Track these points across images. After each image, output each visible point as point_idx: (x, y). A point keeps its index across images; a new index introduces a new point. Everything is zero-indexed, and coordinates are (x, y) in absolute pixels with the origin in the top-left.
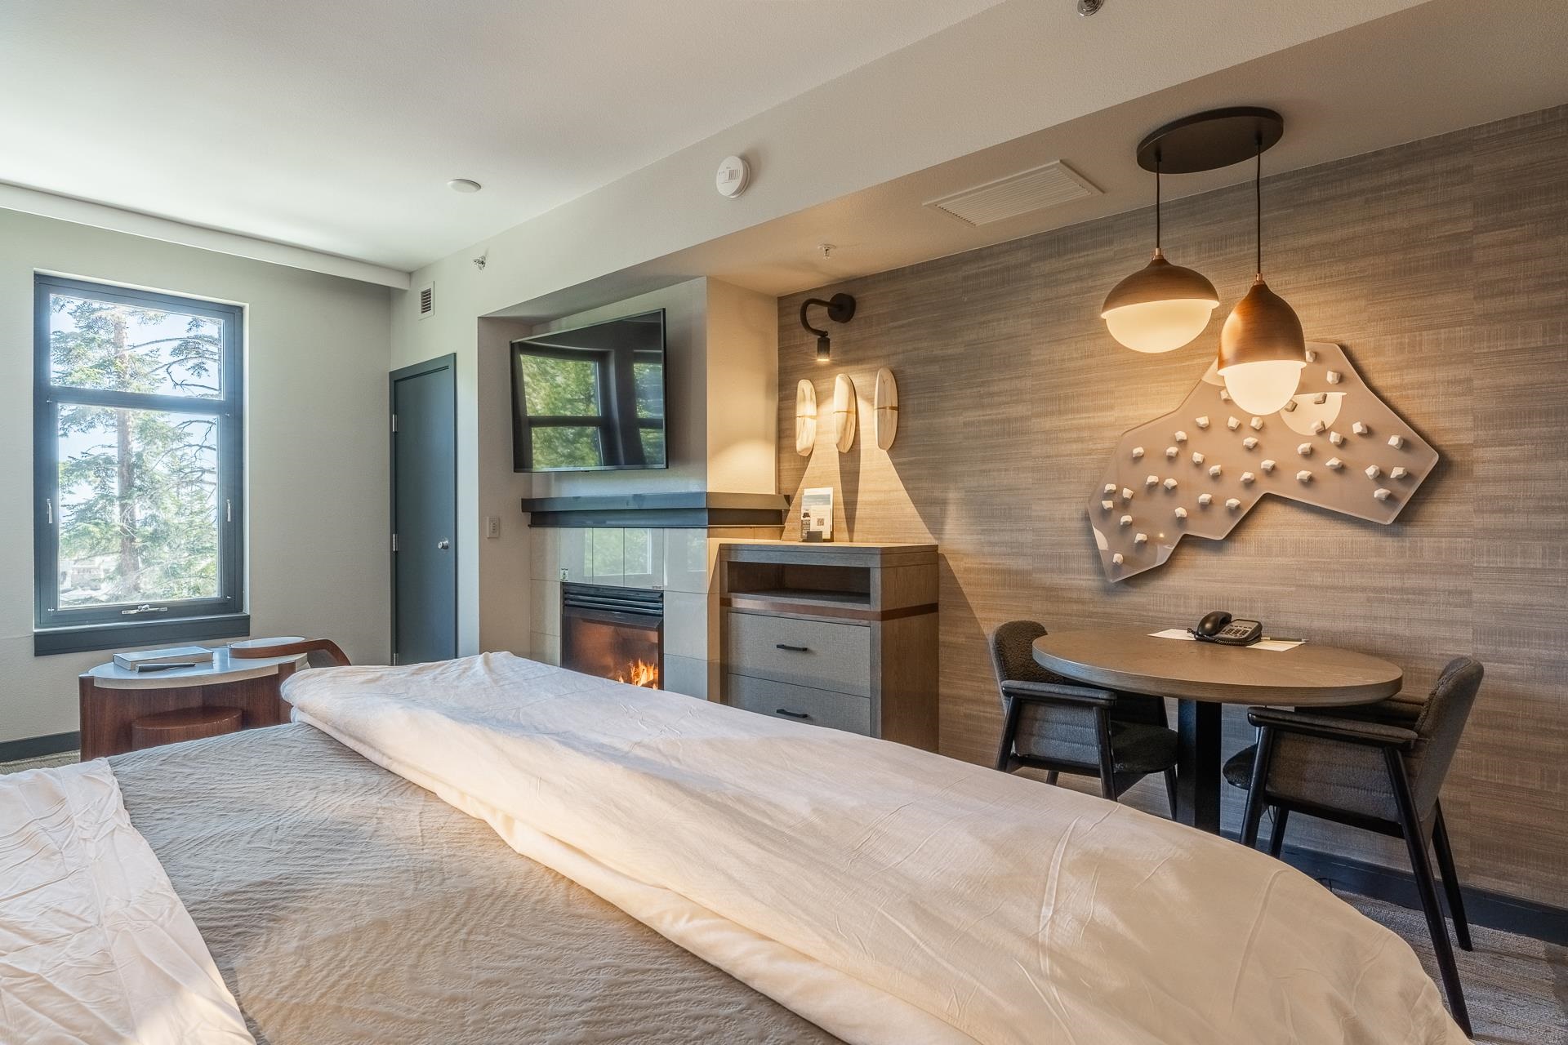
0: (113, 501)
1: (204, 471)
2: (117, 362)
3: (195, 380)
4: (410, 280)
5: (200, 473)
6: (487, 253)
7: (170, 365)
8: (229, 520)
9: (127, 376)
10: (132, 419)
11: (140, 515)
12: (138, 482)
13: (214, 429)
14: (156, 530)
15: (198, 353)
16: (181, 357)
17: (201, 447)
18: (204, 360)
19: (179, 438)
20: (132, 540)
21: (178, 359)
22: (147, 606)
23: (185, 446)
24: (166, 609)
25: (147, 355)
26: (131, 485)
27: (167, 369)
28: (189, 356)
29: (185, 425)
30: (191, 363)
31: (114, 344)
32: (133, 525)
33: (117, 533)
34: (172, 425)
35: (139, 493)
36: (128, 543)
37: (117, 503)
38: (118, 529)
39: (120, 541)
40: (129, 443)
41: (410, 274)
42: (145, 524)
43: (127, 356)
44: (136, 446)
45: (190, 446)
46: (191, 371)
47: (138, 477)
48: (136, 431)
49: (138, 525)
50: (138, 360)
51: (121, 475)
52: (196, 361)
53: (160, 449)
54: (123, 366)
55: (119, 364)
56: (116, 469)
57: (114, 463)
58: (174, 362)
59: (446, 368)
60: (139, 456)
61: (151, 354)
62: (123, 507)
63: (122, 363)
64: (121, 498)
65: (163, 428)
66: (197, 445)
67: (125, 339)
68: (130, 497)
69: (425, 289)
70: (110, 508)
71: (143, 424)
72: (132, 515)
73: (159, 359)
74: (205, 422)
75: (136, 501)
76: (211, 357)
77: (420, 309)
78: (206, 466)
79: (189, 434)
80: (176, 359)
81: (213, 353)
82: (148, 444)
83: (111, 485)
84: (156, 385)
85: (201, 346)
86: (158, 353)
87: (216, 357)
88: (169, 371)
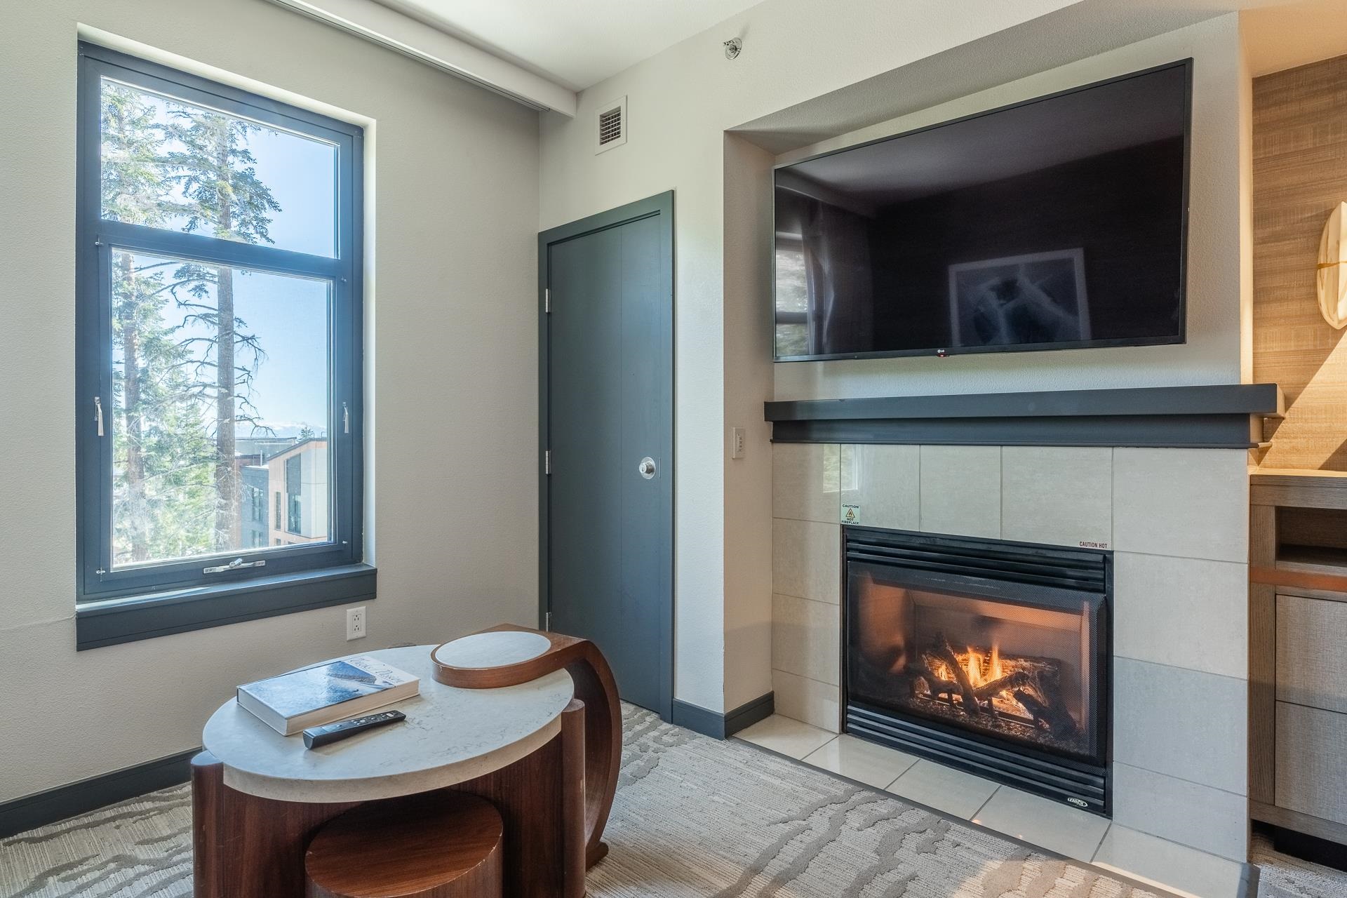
0: (120, 414)
1: (205, 386)
2: (125, 283)
3: (195, 300)
4: (577, 100)
5: (202, 388)
6: (744, 33)
7: (175, 285)
8: (347, 431)
9: (134, 298)
10: (138, 337)
11: (145, 427)
12: (143, 396)
13: (215, 346)
14: (159, 441)
15: (199, 275)
16: (183, 280)
17: (203, 363)
18: (205, 283)
19: (181, 355)
20: (138, 449)
21: (180, 281)
22: (240, 560)
23: (188, 362)
24: (262, 563)
25: (151, 277)
26: (138, 399)
27: (172, 290)
28: (191, 278)
29: (188, 342)
30: (192, 285)
31: (121, 267)
32: (138, 436)
33: (123, 443)
34: (175, 343)
35: (144, 406)
36: (133, 453)
37: (124, 415)
38: (125, 439)
39: (126, 450)
40: (135, 360)
41: (577, 94)
42: (148, 435)
43: (133, 278)
44: (141, 363)
45: (192, 362)
46: (193, 293)
47: (144, 391)
48: (142, 348)
49: (143, 435)
50: (144, 282)
51: (128, 390)
52: (196, 283)
53: (163, 365)
54: (130, 288)
55: (127, 286)
56: (123, 384)
57: (121, 378)
58: (178, 284)
59: (657, 213)
60: (145, 371)
61: (155, 277)
62: (130, 419)
63: (129, 285)
64: (128, 410)
65: (166, 346)
66: (199, 361)
67: (132, 263)
68: (136, 410)
69: (608, 108)
70: (118, 420)
71: (148, 342)
72: (138, 425)
73: (163, 282)
74: (206, 339)
75: (141, 414)
76: (211, 279)
77: (598, 140)
78: (208, 381)
79: (191, 352)
80: (178, 281)
81: (213, 276)
82: (152, 360)
83: (118, 398)
84: (160, 306)
85: (202, 270)
86: (162, 276)
87: (216, 279)
88: (174, 291)
